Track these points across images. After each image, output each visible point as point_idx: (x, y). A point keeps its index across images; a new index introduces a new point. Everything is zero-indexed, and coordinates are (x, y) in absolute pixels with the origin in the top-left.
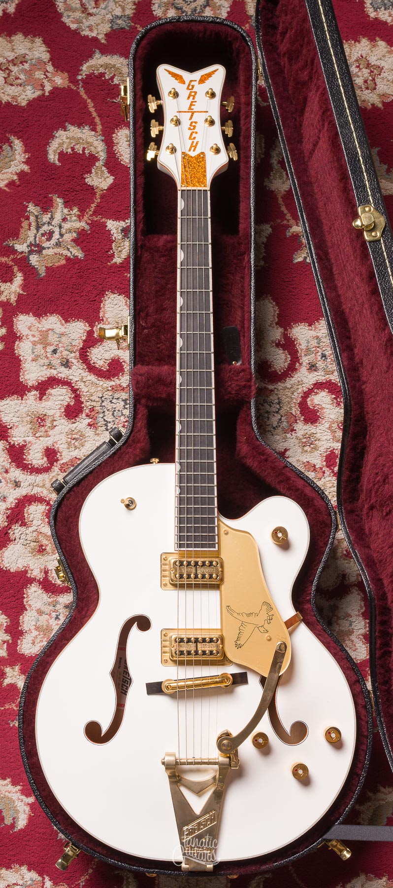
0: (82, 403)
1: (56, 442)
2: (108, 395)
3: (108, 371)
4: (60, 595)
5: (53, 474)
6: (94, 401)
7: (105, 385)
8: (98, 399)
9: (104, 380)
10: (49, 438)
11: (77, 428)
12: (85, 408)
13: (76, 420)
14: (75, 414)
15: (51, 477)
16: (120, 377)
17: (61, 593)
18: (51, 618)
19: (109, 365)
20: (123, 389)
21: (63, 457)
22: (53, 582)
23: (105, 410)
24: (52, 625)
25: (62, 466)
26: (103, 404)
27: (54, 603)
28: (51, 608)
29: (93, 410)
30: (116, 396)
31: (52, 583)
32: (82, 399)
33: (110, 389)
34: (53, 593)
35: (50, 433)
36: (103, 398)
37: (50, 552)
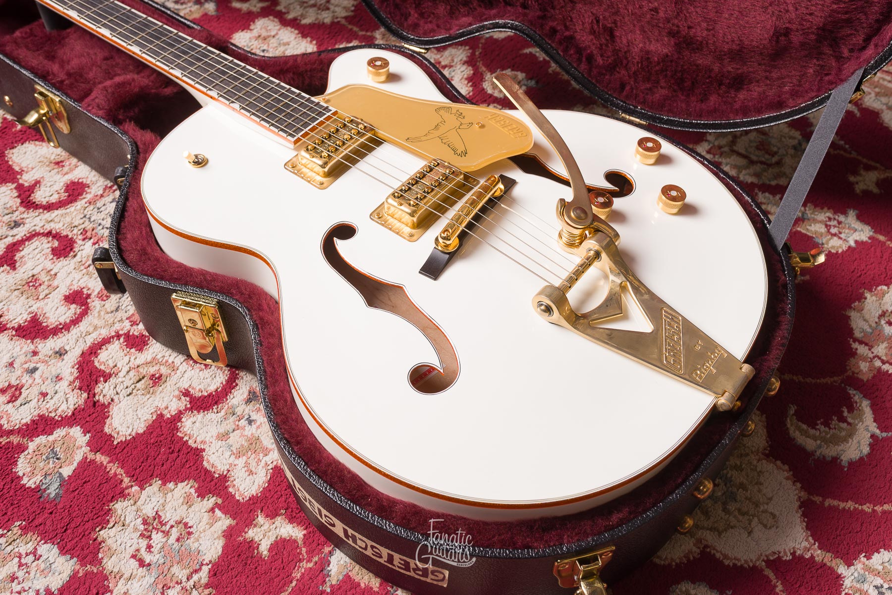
0: (67, 236)
1: (72, 285)
2: (90, 210)
3: (69, 196)
4: (228, 397)
5: (97, 310)
6: (79, 225)
7: (79, 207)
8: (82, 221)
9: (72, 204)
10: (58, 289)
11: (83, 256)
12: (75, 237)
13: (74, 252)
14: (69, 249)
15: (97, 315)
16: (89, 191)
17: (227, 395)
18: (243, 428)
19: (66, 191)
20: (102, 196)
21: (92, 288)
22: (206, 394)
23: (100, 221)
24: (252, 434)
25: (100, 295)
26: (92, 220)
27: (231, 411)
28: (232, 419)
29: (86, 232)
30: (99, 204)
31: (205, 397)
32: (64, 233)
33: (86, 205)
34: (216, 403)
35: (55, 283)
36: (87, 216)
37: (170, 372)
